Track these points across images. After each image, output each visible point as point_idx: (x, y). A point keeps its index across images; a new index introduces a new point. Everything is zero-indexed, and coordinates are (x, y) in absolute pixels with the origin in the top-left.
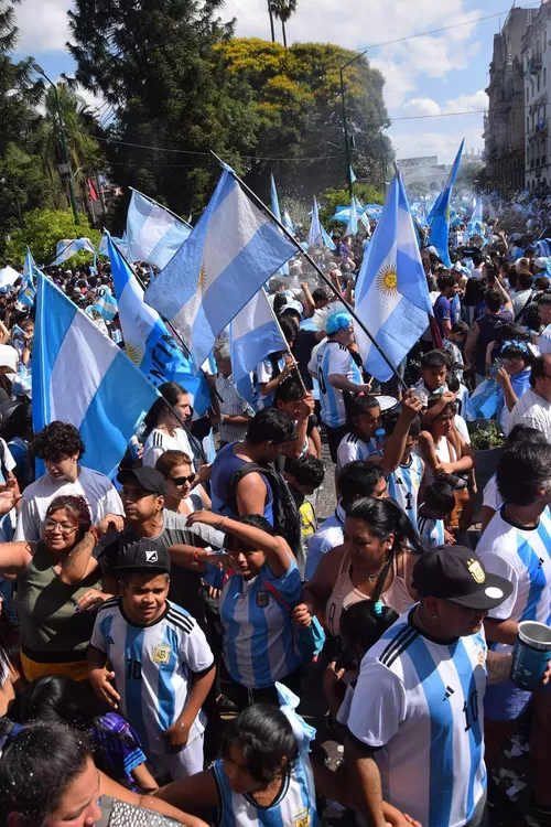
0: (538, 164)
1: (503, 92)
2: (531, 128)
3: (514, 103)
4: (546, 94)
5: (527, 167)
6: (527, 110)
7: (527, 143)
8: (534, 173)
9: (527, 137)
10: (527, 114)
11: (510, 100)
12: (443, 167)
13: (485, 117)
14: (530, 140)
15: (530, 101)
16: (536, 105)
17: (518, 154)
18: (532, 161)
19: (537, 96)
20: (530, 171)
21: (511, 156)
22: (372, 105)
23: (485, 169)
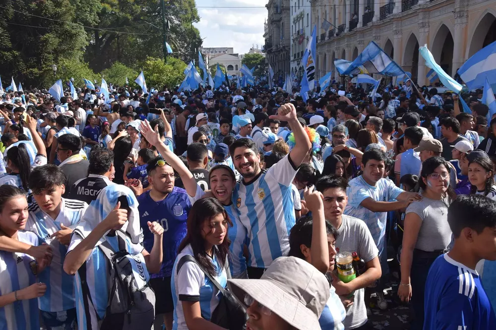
0: (298, 57)
1: (277, 7)
2: (294, 32)
3: (283, 15)
4: (303, 11)
5: (292, 58)
6: (292, 20)
7: (292, 42)
8: (296, 62)
9: (292, 38)
10: (292, 24)
11: (281, 13)
12: (236, 55)
13: (265, 24)
14: (294, 40)
15: (294, 15)
16: (297, 17)
17: (286, 49)
18: (295, 55)
19: (298, 12)
20: (294, 61)
21: (282, 50)
22: (187, 5)
23: (265, 58)
